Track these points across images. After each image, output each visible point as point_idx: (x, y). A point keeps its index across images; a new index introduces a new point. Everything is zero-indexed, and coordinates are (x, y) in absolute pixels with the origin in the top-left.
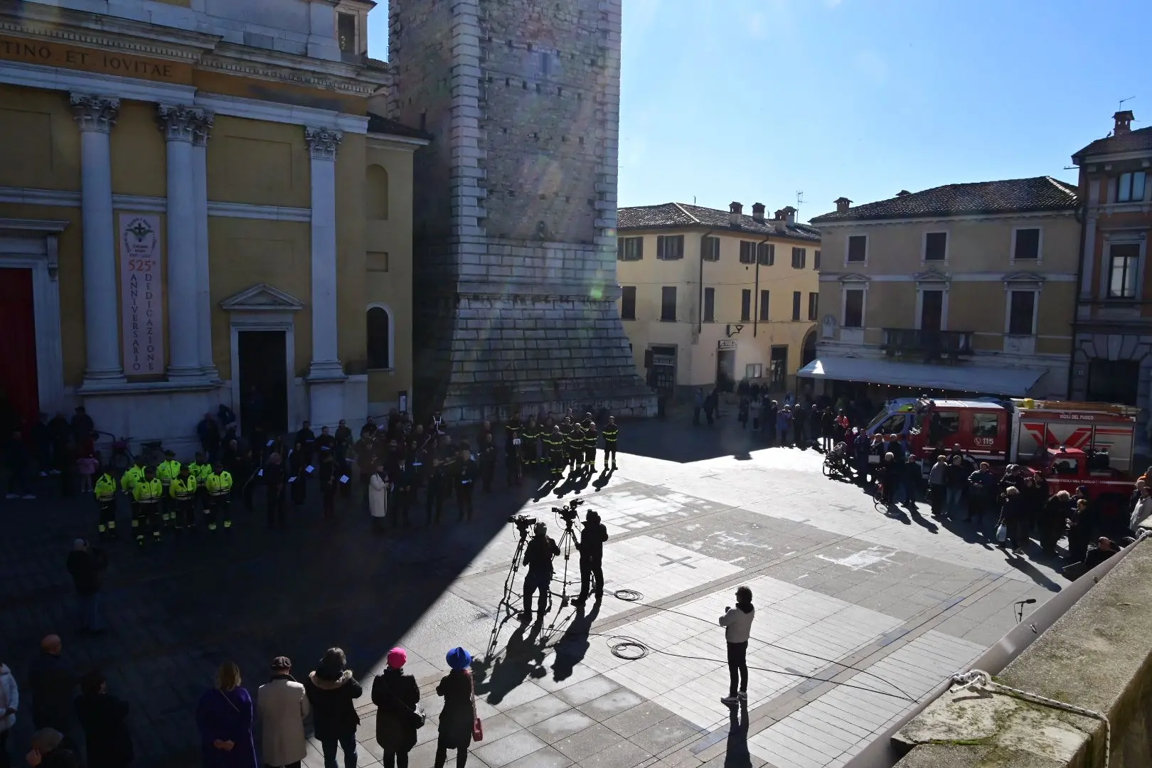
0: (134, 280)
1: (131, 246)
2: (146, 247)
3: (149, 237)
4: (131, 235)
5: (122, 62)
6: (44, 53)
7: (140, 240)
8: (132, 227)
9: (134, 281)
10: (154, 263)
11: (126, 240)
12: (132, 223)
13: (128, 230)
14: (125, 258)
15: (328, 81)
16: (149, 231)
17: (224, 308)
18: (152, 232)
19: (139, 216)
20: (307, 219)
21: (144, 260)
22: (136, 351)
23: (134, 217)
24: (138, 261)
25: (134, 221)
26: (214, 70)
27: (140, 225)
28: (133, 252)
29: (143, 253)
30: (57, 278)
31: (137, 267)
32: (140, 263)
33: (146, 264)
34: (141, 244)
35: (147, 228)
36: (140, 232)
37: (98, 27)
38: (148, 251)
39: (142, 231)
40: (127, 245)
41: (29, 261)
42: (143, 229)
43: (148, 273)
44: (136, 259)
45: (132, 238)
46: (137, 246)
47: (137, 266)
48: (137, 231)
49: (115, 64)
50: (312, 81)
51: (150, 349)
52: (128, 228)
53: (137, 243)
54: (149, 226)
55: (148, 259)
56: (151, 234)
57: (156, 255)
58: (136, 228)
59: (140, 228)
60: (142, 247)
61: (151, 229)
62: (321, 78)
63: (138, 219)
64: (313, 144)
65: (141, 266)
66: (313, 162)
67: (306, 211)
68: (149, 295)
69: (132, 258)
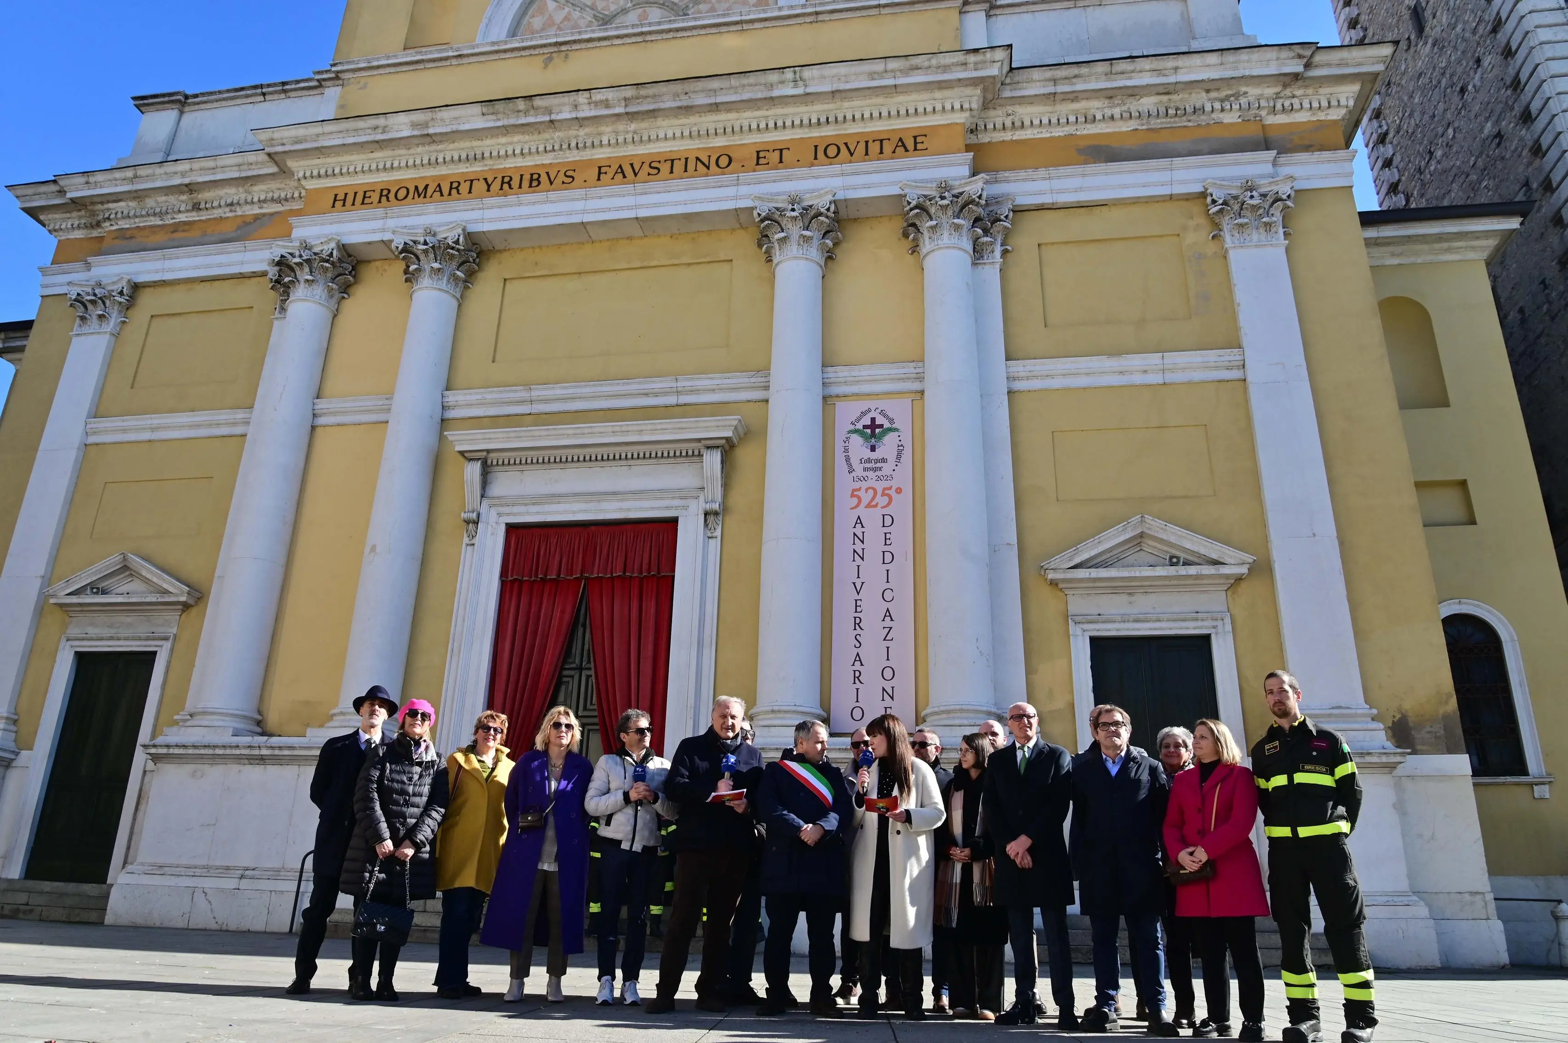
0: (859, 526)
1: (855, 462)
2: (884, 460)
3: (890, 440)
4: (856, 439)
5: (843, 149)
6: (724, 161)
7: (873, 449)
8: (859, 426)
9: (859, 530)
10: (899, 491)
11: (846, 450)
12: (858, 420)
13: (850, 432)
14: (843, 482)
15: (1243, 101)
16: (890, 430)
17: (1051, 575)
18: (896, 430)
19: (872, 404)
20: (1236, 374)
21: (880, 486)
22: (857, 678)
23: (863, 405)
24: (867, 490)
25: (863, 414)
26: (1008, 136)
27: (873, 420)
28: (859, 471)
29: (879, 473)
30: (718, 533)
31: (865, 502)
32: (871, 492)
33: (883, 494)
34: (874, 456)
35: (887, 425)
36: (873, 432)
37: (800, 91)
38: (887, 469)
39: (877, 431)
40: (848, 459)
41: (676, 502)
42: (881, 426)
43: (885, 511)
44: (864, 485)
45: (858, 447)
46: (869, 461)
47: (866, 498)
48: (869, 431)
49: (832, 151)
50: (1208, 108)
51: (888, 673)
52: (852, 427)
53: (868, 454)
54: (891, 421)
55: (887, 484)
56: (897, 433)
57: (903, 476)
58: (865, 427)
59: (873, 425)
60: (877, 461)
61: (894, 426)
62: (1227, 98)
63: (869, 410)
64: (1226, 223)
65: (873, 498)
66: (1232, 254)
67: (1232, 355)
68: (888, 558)
69: (857, 485)
